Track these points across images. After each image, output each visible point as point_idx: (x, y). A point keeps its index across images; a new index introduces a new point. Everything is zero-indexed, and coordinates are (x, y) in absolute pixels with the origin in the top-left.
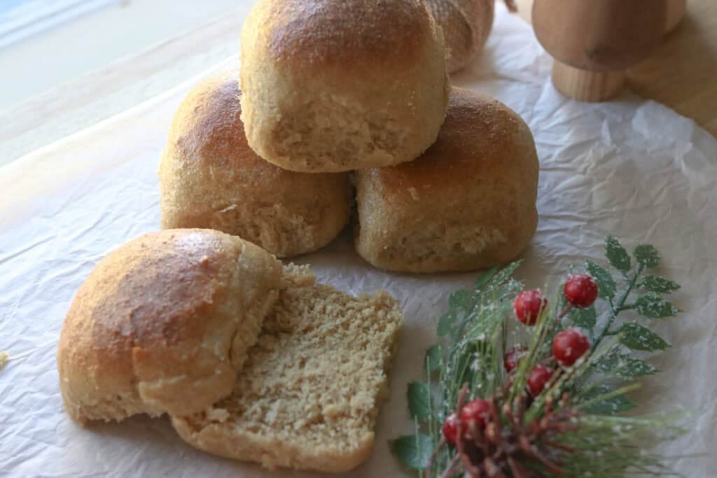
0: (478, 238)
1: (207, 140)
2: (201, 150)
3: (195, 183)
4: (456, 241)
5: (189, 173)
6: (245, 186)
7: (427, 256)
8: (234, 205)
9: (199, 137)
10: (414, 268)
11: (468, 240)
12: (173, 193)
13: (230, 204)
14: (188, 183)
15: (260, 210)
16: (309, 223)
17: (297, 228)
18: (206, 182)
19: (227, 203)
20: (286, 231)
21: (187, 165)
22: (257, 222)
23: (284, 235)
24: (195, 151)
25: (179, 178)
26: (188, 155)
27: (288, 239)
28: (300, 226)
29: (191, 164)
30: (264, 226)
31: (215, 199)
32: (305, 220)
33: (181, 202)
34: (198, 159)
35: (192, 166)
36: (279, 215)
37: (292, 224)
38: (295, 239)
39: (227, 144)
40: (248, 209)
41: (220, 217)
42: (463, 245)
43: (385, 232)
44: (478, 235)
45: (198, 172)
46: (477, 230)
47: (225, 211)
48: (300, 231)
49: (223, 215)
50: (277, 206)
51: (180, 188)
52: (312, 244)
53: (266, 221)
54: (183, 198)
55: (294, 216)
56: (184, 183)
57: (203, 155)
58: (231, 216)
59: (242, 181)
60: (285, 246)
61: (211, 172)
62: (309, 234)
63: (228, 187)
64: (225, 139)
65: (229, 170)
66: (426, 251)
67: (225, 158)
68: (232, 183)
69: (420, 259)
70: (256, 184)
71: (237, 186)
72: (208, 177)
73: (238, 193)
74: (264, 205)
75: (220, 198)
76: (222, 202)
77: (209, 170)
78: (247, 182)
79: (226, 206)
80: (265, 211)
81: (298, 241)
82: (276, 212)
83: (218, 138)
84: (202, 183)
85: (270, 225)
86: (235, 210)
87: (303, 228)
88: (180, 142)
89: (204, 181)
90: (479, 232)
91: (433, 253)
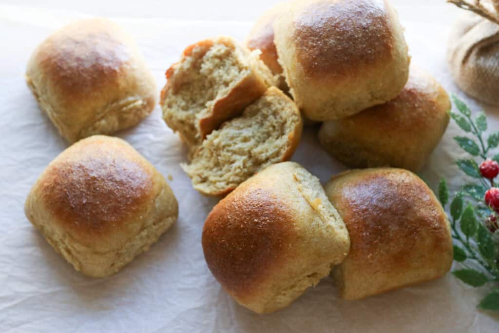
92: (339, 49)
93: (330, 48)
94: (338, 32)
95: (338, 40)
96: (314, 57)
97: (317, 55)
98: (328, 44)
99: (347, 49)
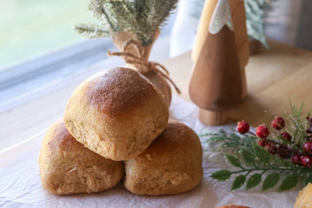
0: (178, 177)
1: (62, 141)
2: (59, 145)
3: (57, 160)
4: (168, 179)
5: (54, 156)
6: (80, 159)
7: (156, 187)
8: (75, 168)
9: (58, 140)
10: (150, 193)
11: (173, 178)
12: (47, 166)
13: (74, 167)
14: (54, 160)
15: (87, 169)
16: (109, 174)
17: (103, 177)
18: (62, 159)
19: (72, 167)
20: (99, 179)
21: (53, 152)
22: (85, 176)
23: (97, 181)
24: (57, 146)
25: (49, 158)
26: (53, 148)
27: (100, 183)
28: (104, 176)
29: (55, 152)
30: (89, 177)
31: (67, 166)
32: (107, 173)
33: (51, 169)
34: (58, 149)
35: (56, 153)
36: (96, 171)
37: (101, 175)
38: (102, 183)
39: (71, 142)
40: (82, 169)
41: (69, 174)
42: (171, 181)
43: (137, 175)
44: (178, 176)
45: (59, 154)
46: (177, 174)
47: (71, 171)
48: (105, 179)
49: (70, 173)
50: (95, 167)
51: (50, 163)
52: (110, 184)
53: (89, 175)
54: (52, 167)
55: (102, 171)
56: (52, 160)
57: (60, 147)
58: (74, 173)
59: (78, 157)
60: (98, 186)
61: (64, 154)
62: (109, 179)
63: (72, 160)
64: (69, 140)
65: (72, 152)
66: (155, 185)
67: (70, 148)
68: (74, 158)
69: (153, 189)
70: (85, 158)
71: (76, 159)
72: (63, 156)
73: (77, 162)
74: (88, 167)
75: (69, 165)
76: (70, 167)
77: (63, 153)
78: (80, 157)
79: (71, 169)
80: (89, 170)
81: (104, 183)
82: (94, 170)
83: (66, 140)
84: (60, 159)
85: (91, 177)
86: (75, 170)
87: (106, 177)
88: (49, 143)
89: (61, 158)
90: (178, 174)
91: (158, 186)
92: (124, 92)
93: (118, 94)
94: (118, 84)
95: (120, 88)
96: (110, 103)
97: (112, 102)
98: (116, 92)
99: (129, 90)
